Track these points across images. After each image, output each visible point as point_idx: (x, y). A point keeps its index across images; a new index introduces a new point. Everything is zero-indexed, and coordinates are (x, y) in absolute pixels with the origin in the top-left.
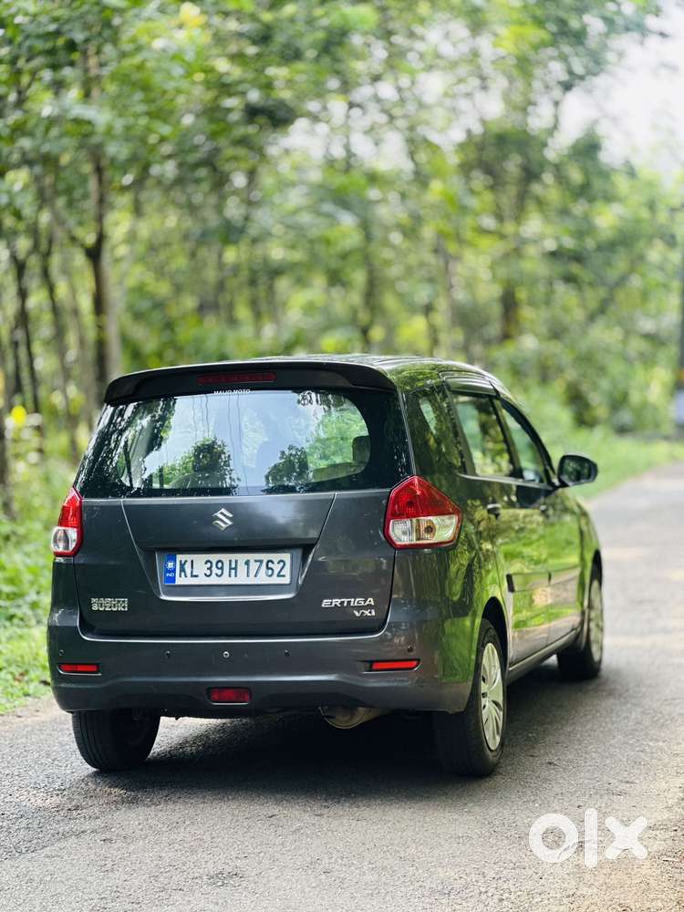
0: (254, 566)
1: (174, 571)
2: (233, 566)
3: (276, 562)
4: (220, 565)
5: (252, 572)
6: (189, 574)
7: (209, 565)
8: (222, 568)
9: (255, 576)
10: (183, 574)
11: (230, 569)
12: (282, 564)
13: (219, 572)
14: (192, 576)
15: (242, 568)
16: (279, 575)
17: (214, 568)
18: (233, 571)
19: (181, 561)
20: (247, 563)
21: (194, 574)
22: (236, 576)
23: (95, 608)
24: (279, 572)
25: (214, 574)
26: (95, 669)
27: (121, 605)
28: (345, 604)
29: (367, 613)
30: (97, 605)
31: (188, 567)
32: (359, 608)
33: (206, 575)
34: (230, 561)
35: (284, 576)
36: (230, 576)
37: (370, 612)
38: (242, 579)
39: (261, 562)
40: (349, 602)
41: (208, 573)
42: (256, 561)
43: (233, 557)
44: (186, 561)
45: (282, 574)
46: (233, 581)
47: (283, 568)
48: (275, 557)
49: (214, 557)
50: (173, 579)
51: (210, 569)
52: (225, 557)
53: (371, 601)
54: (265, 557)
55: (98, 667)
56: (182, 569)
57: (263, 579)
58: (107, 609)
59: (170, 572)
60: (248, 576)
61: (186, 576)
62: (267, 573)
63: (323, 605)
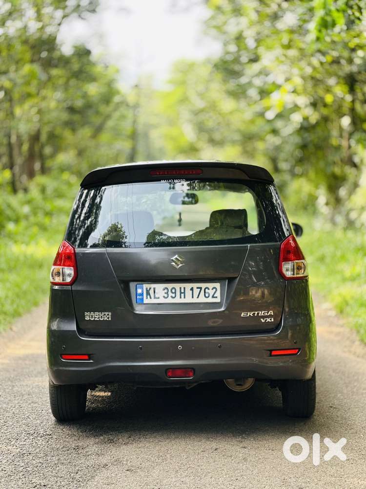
0: (196, 291)
1: (142, 294)
2: (182, 291)
3: (211, 288)
4: (173, 291)
5: (196, 295)
6: (153, 296)
7: (166, 291)
8: (175, 293)
9: (198, 297)
10: (148, 296)
11: (181, 293)
12: (214, 290)
13: (174, 295)
14: (155, 298)
15: (188, 293)
16: (213, 297)
17: (170, 293)
18: (182, 295)
19: (147, 289)
20: (192, 289)
21: (156, 296)
22: (185, 297)
23: (87, 318)
24: (213, 295)
25: (169, 296)
26: (87, 358)
27: (106, 316)
28: (256, 315)
29: (268, 320)
30: (89, 316)
31: (151, 292)
32: (263, 317)
33: (164, 297)
34: (181, 288)
35: (216, 297)
36: (181, 297)
37: (271, 320)
38: (188, 299)
39: (201, 288)
40: (258, 313)
41: (166, 296)
42: (197, 288)
43: (182, 285)
44: (150, 288)
45: (215, 296)
46: (183, 301)
47: (215, 292)
48: (211, 285)
49: (170, 286)
50: (142, 300)
51: (167, 293)
52: (177, 286)
53: (271, 313)
54: (203, 285)
55: (89, 357)
56: (148, 293)
57: (202, 299)
58: (96, 319)
59: (139, 295)
60: (193, 297)
61: (151, 298)
62: (205, 295)
63: (242, 316)
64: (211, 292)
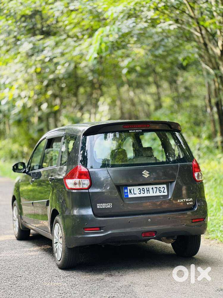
0: (155, 190)
1: (127, 193)
3: (162, 188)
4: (143, 190)
5: (155, 192)
6: (133, 193)
7: (139, 190)
8: (144, 191)
9: (156, 193)
10: (131, 193)
11: (147, 191)
12: (164, 188)
13: (144, 192)
14: (134, 194)
15: (151, 190)
16: (163, 192)
17: (141, 191)
18: (148, 192)
19: (129, 189)
20: (152, 188)
21: (135, 193)
22: (149, 193)
23: (98, 207)
24: (163, 191)
25: (142, 193)
26: (99, 229)
27: (109, 206)
28: (184, 201)
29: (190, 203)
30: (99, 206)
31: (132, 191)
32: (188, 202)
33: (139, 193)
34: (147, 188)
35: (165, 192)
36: (147, 193)
37: (191, 203)
38: (151, 194)
39: (157, 188)
40: (186, 200)
42: (155, 188)
44: (131, 189)
45: (164, 191)
46: (148, 195)
47: (164, 189)
48: (162, 186)
49: (141, 187)
50: (128, 195)
51: (140, 191)
52: (145, 187)
53: (191, 199)
54: (158, 186)
56: (130, 192)
57: (158, 194)
58: (103, 207)
59: (126, 193)
60: (153, 193)
61: (132, 194)
62: (159, 192)
63: (178, 201)
64: (162, 190)
